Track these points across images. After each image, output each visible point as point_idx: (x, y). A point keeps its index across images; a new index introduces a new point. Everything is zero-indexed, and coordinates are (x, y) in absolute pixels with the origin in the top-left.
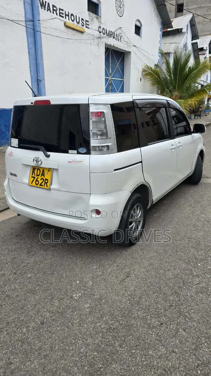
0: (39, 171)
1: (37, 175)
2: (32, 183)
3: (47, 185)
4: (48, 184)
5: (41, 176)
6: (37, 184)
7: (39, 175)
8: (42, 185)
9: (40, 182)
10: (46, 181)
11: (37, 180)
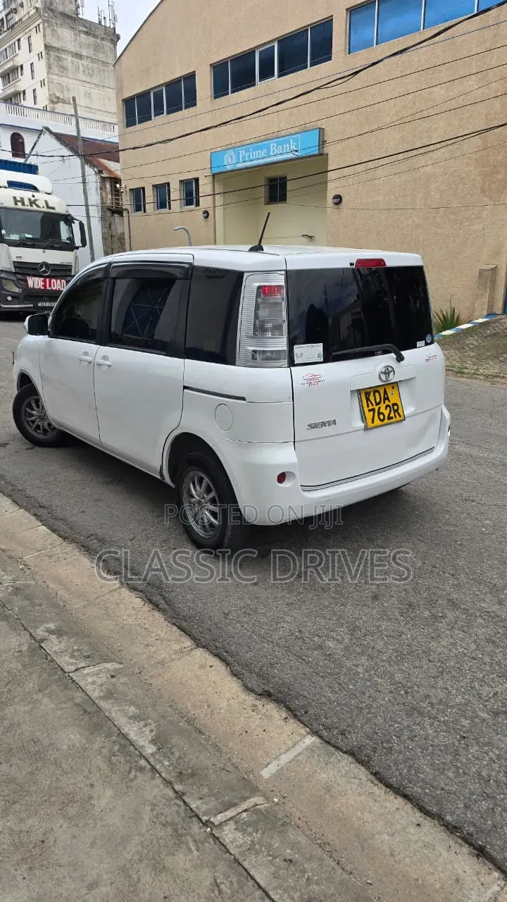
0: (377, 395)
1: (377, 404)
2: (373, 422)
3: (399, 414)
4: (400, 411)
5: (384, 403)
6: (382, 420)
7: (379, 403)
8: (392, 418)
9: (386, 413)
10: (395, 408)
11: (379, 413)
